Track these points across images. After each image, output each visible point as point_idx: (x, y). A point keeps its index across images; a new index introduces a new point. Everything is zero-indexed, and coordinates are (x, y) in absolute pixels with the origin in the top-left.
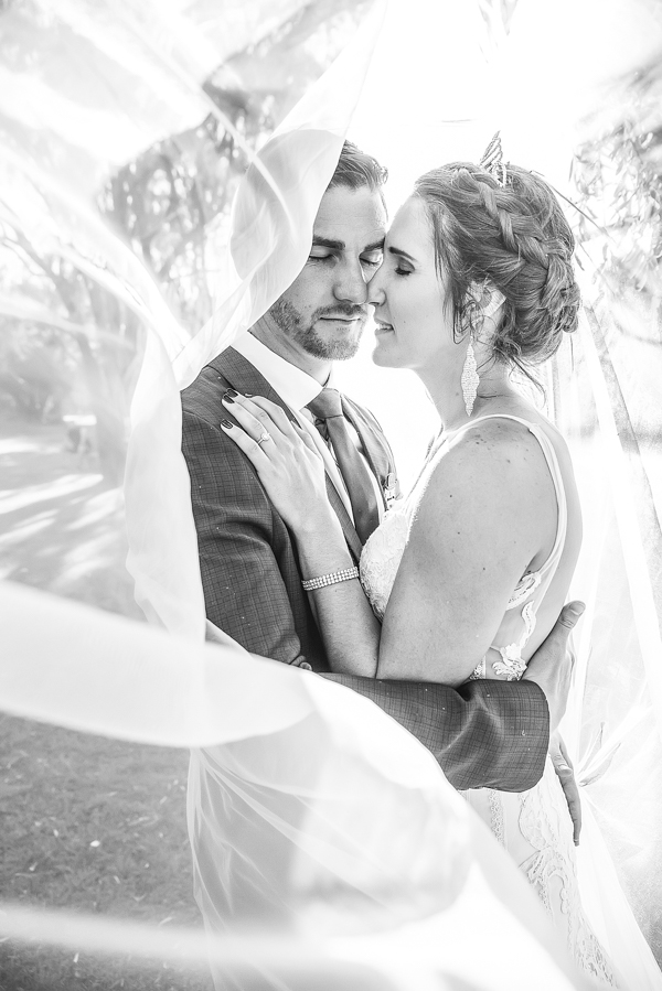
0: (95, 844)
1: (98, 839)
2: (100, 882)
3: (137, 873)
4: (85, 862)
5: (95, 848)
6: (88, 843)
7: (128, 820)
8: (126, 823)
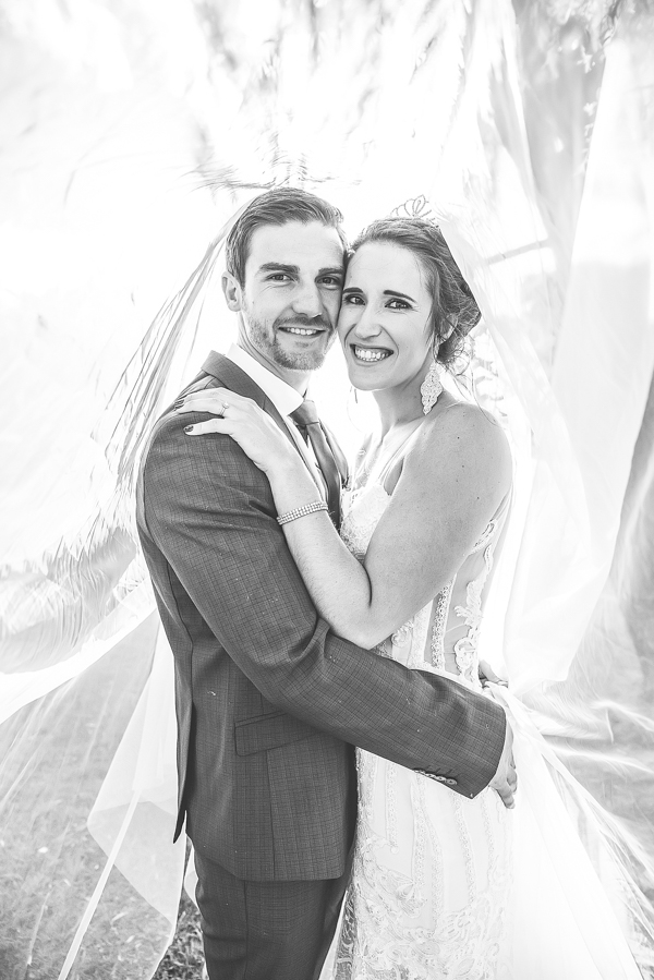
0: (44, 850)
1: (47, 846)
2: (50, 886)
3: (87, 875)
4: (33, 868)
5: (43, 855)
6: (37, 850)
7: (75, 825)
8: (73, 828)
